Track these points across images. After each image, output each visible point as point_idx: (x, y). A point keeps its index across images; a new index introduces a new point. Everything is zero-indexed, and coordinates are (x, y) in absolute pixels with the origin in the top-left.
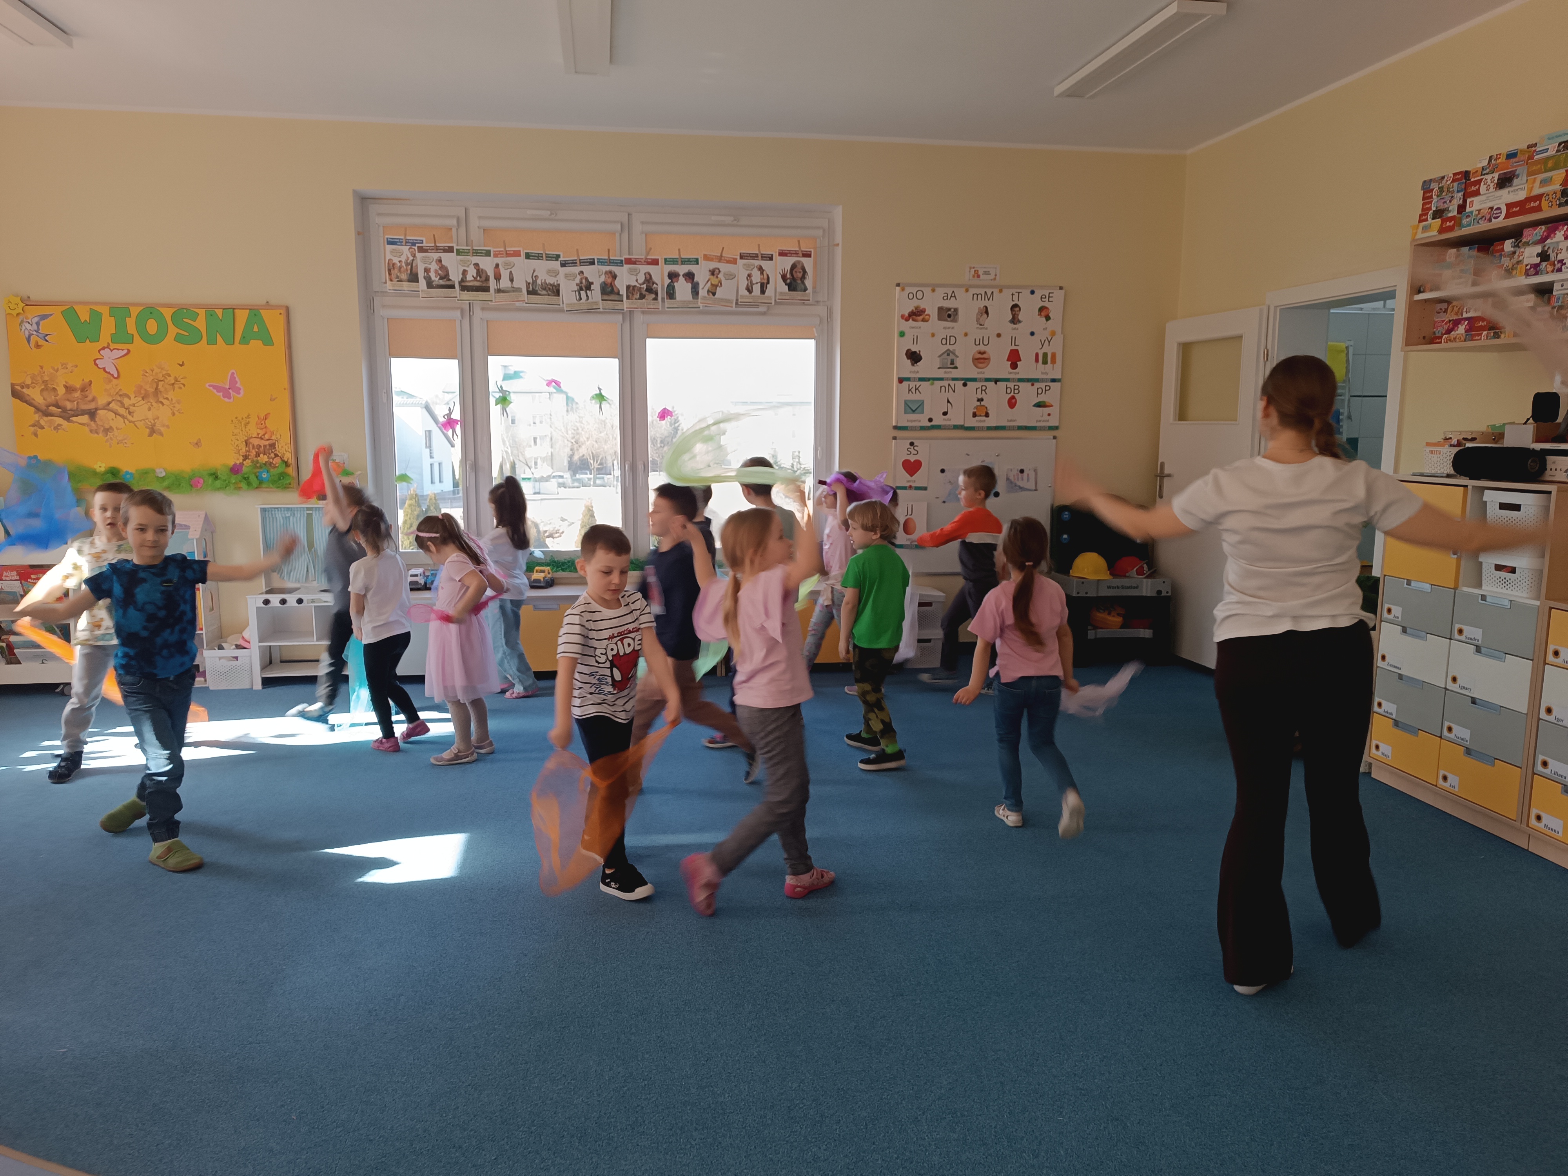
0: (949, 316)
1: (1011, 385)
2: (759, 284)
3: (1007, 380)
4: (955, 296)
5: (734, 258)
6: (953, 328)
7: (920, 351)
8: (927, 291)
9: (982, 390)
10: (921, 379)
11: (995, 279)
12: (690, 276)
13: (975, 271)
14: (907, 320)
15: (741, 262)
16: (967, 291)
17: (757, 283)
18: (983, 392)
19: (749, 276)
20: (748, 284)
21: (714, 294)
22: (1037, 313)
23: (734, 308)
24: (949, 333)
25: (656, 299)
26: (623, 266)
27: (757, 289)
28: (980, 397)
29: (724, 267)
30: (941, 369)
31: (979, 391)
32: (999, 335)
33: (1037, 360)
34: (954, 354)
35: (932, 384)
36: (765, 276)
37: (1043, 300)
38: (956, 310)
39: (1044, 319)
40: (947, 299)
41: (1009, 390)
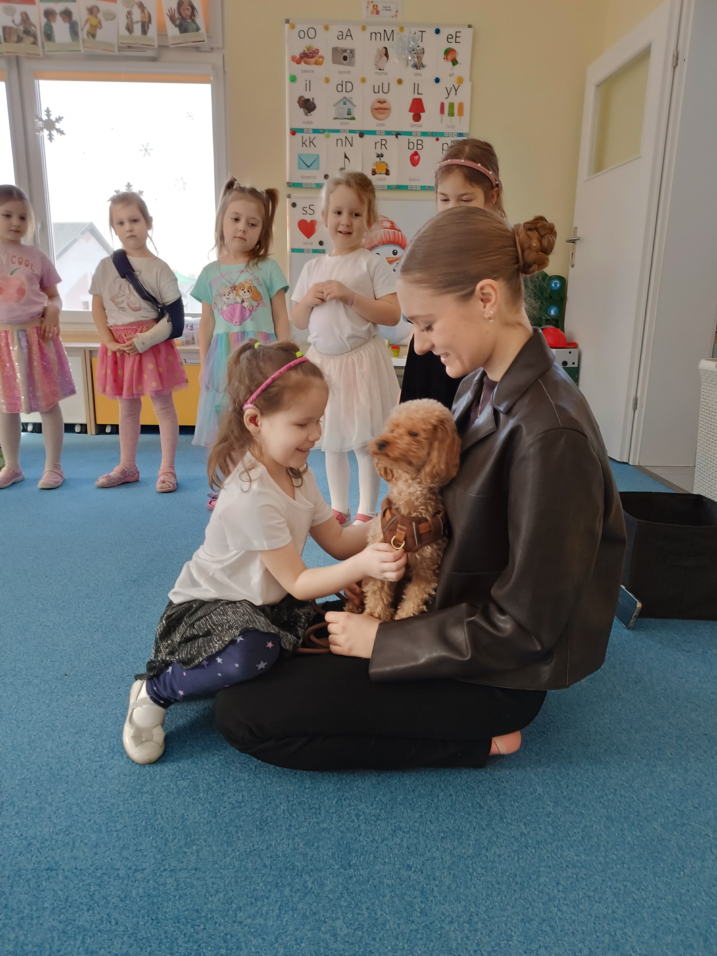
0: (345, 58)
1: (413, 139)
2: (140, 24)
3: (409, 134)
4: (351, 36)
6: (349, 72)
7: (313, 99)
8: (320, 29)
9: (381, 145)
10: (316, 131)
11: (396, 16)
12: (67, 14)
13: (374, 6)
14: (298, 62)
16: (364, 28)
17: (137, 22)
18: (383, 146)
19: (129, 13)
20: (128, 23)
21: (94, 36)
22: (442, 55)
23: (117, 53)
24: (346, 77)
25: (35, 43)
27: (137, 28)
28: (379, 153)
30: (337, 120)
31: (379, 145)
32: (400, 82)
33: (442, 111)
34: (351, 102)
35: (328, 137)
36: (147, 15)
37: (449, 40)
38: (352, 52)
39: (450, 63)
40: (342, 38)
41: (411, 145)
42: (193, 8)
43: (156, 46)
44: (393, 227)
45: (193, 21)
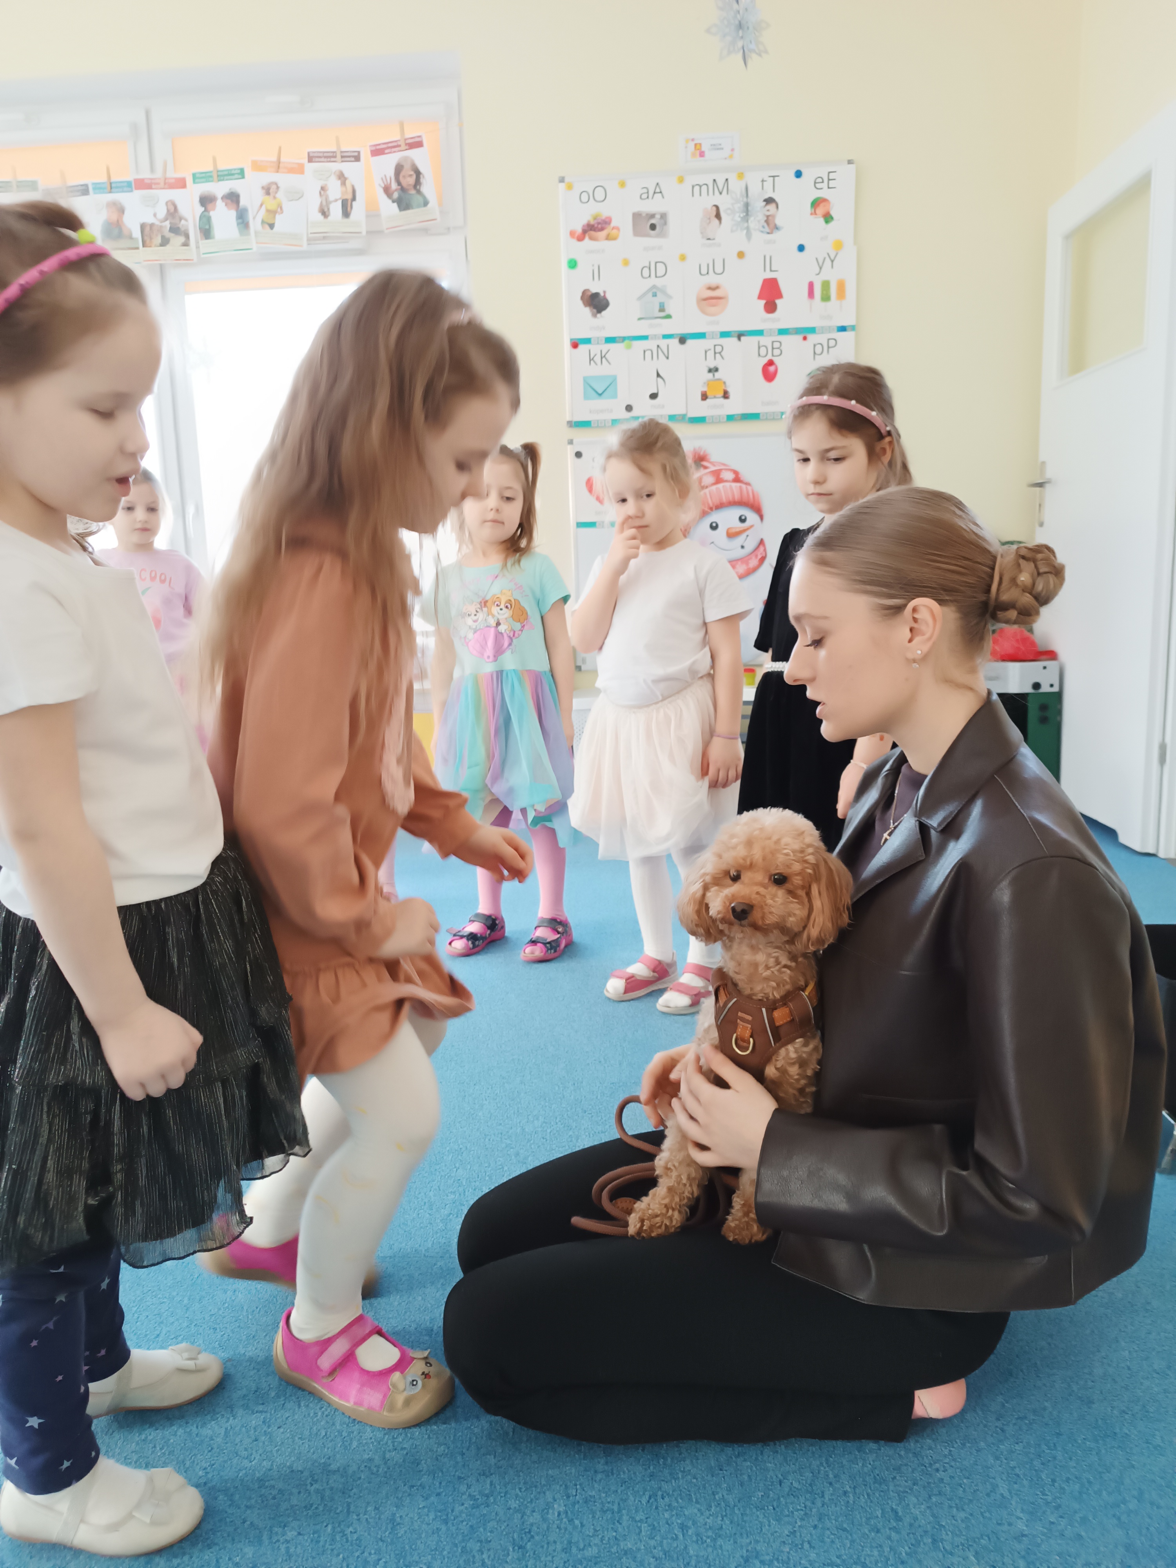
0: (653, 227)
1: (766, 341)
2: (340, 203)
3: (760, 333)
4: (661, 192)
5: (298, 164)
6: (660, 247)
7: (605, 292)
8: (612, 187)
9: (715, 353)
10: (610, 340)
11: (731, 157)
12: (233, 198)
13: (696, 145)
14: (580, 238)
15: (310, 167)
16: (681, 180)
17: (336, 200)
18: (718, 356)
19: (323, 188)
20: (321, 202)
21: (272, 226)
22: (808, 209)
23: (305, 247)
24: (654, 256)
25: (186, 244)
26: (131, 191)
27: (336, 210)
28: (712, 366)
29: (284, 180)
30: (642, 321)
31: (710, 354)
32: (741, 255)
33: (811, 294)
34: (664, 292)
35: (629, 347)
36: (350, 190)
37: (818, 186)
38: (664, 216)
39: (821, 220)
40: (648, 197)
41: (763, 351)
42: (418, 173)
43: (364, 233)
44: (737, 479)
45: (419, 192)
